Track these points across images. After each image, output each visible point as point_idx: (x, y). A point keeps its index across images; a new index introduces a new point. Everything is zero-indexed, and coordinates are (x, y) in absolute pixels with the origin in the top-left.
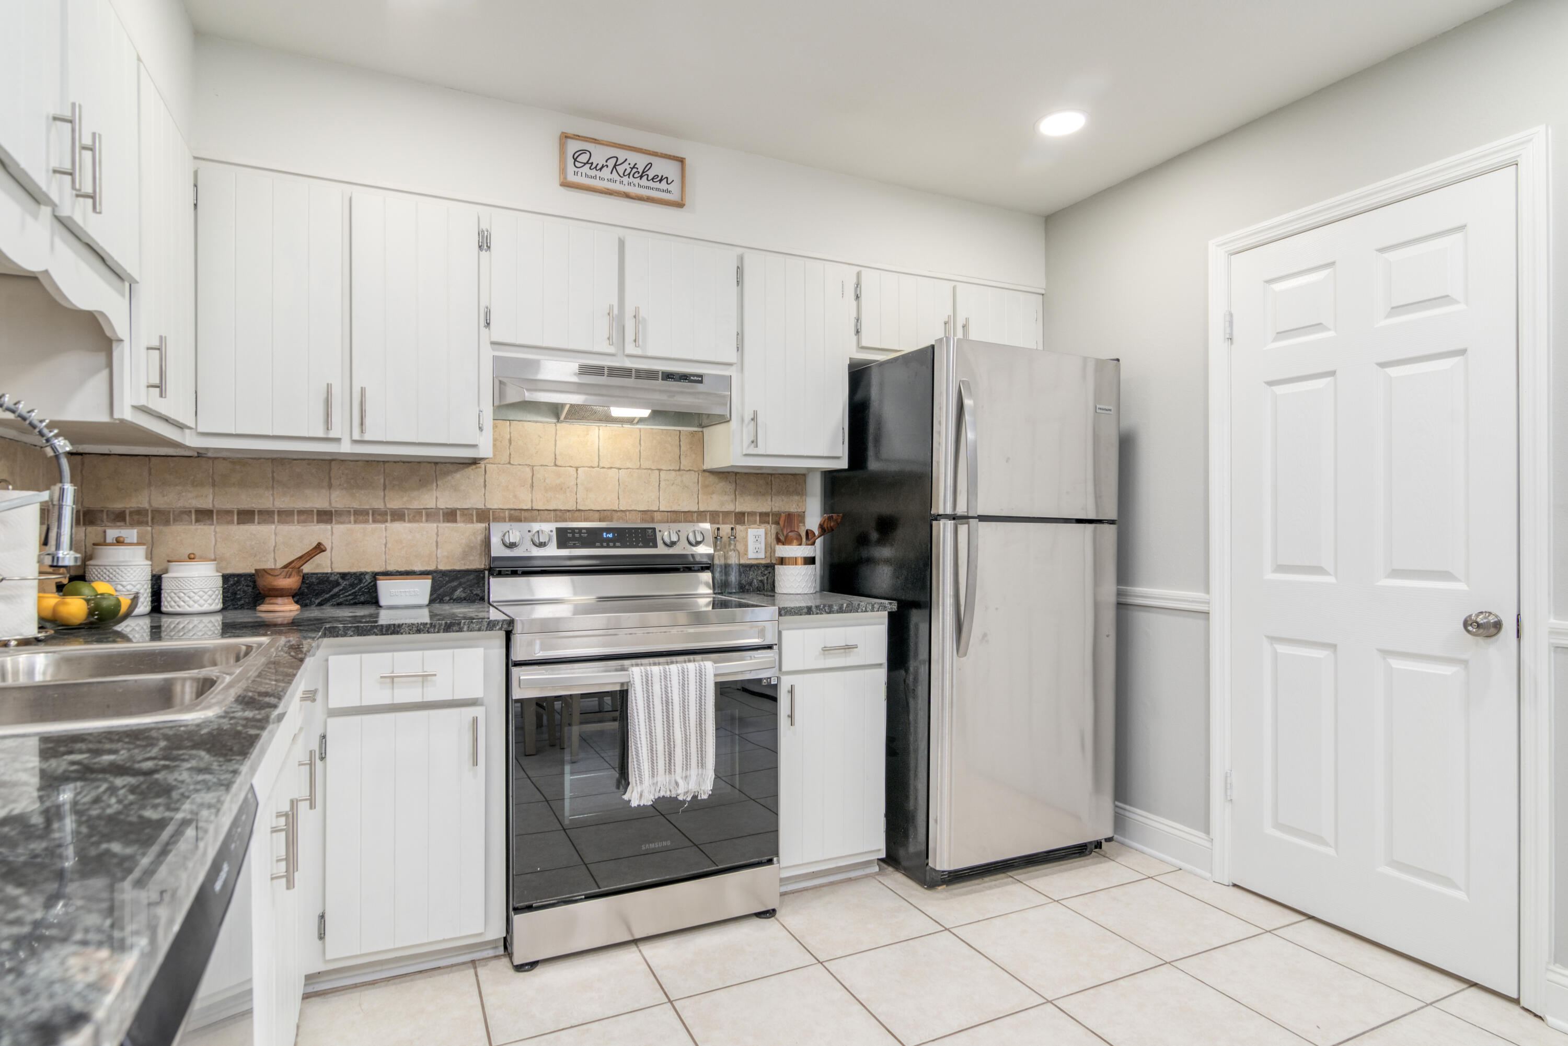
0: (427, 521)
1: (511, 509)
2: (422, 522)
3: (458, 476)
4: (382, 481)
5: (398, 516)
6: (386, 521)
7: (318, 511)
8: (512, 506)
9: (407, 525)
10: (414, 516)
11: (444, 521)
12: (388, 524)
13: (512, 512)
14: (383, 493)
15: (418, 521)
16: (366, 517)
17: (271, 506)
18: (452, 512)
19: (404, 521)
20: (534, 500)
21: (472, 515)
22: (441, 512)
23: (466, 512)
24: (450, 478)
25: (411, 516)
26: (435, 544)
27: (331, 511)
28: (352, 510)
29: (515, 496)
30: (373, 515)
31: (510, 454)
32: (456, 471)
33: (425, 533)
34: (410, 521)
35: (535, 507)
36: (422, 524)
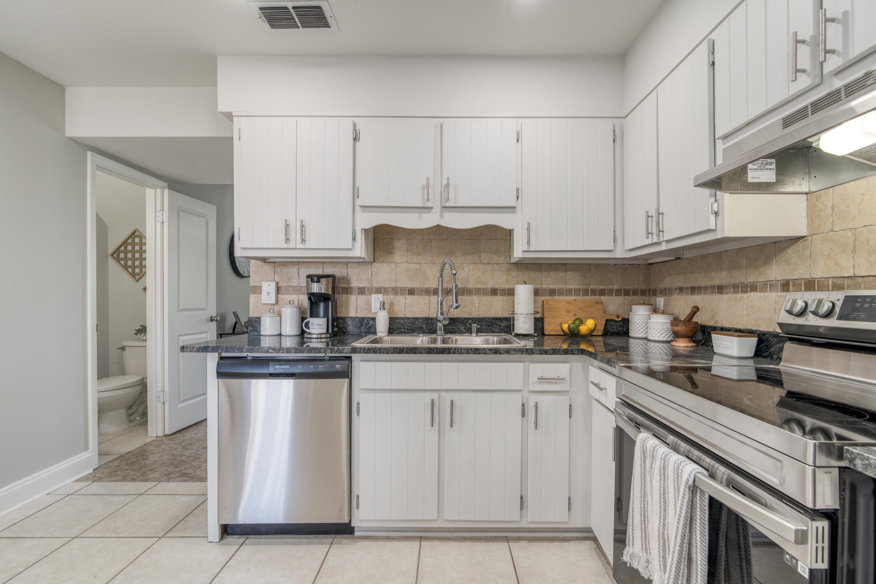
0: (770, 291)
1: (834, 278)
2: (767, 292)
3: (790, 251)
4: (745, 262)
5: (754, 288)
6: (747, 292)
7: (718, 286)
8: (833, 275)
9: (758, 294)
10: (763, 288)
11: (781, 291)
12: (748, 294)
13: (835, 280)
14: (745, 272)
15: (764, 291)
16: (738, 289)
17: (700, 284)
18: (786, 283)
19: (757, 291)
20: (856, 265)
21: (801, 285)
22: (779, 283)
23: (796, 282)
24: (784, 253)
25: (761, 288)
26: (773, 310)
27: (723, 286)
28: (731, 284)
29: (837, 264)
30: (741, 287)
31: (833, 221)
32: (789, 247)
33: (768, 301)
34: (760, 292)
35: (857, 274)
36: (766, 294)
